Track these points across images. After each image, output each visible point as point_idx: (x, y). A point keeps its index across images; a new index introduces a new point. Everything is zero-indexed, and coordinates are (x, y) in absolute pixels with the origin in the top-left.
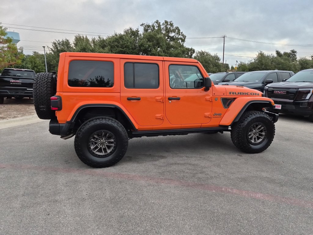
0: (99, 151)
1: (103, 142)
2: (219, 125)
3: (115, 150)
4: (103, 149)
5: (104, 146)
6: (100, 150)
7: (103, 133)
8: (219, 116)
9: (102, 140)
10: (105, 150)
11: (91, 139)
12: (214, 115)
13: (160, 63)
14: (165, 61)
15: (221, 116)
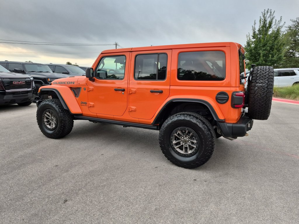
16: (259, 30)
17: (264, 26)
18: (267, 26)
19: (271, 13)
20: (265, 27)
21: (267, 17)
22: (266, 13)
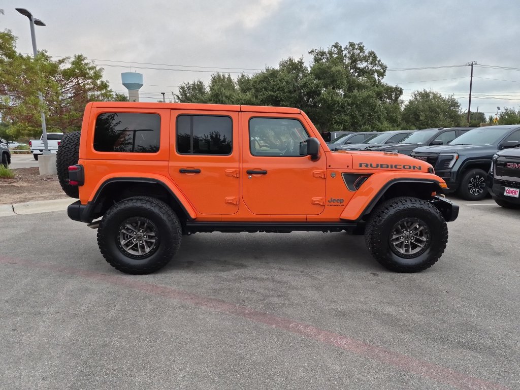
0: (132, 249)
1: (140, 236)
2: (340, 219)
3: (157, 250)
4: (140, 246)
5: (141, 242)
6: (135, 248)
7: (139, 222)
8: (339, 204)
9: (139, 233)
10: (142, 247)
11: (121, 230)
12: (329, 201)
13: (234, 116)
14: (242, 112)
15: (342, 204)
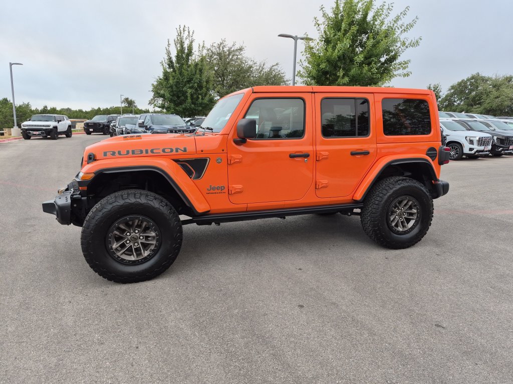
16: (178, 57)
17: (181, 51)
18: (186, 51)
19: (189, 33)
20: (184, 55)
21: (184, 38)
22: (182, 32)
